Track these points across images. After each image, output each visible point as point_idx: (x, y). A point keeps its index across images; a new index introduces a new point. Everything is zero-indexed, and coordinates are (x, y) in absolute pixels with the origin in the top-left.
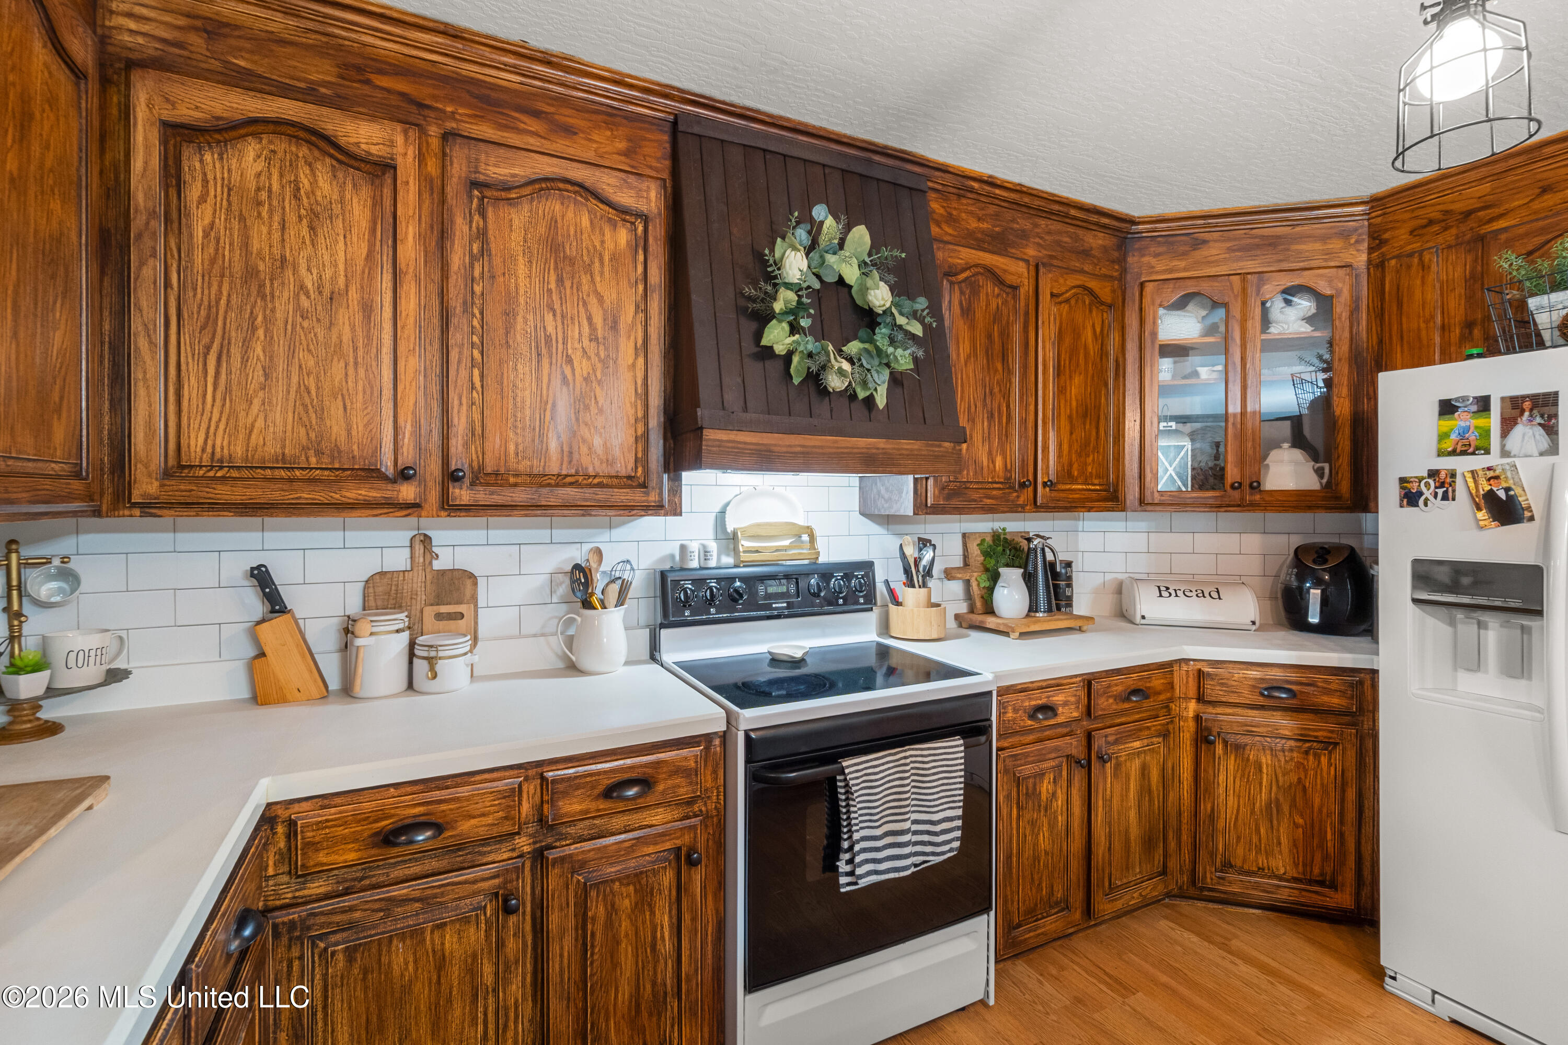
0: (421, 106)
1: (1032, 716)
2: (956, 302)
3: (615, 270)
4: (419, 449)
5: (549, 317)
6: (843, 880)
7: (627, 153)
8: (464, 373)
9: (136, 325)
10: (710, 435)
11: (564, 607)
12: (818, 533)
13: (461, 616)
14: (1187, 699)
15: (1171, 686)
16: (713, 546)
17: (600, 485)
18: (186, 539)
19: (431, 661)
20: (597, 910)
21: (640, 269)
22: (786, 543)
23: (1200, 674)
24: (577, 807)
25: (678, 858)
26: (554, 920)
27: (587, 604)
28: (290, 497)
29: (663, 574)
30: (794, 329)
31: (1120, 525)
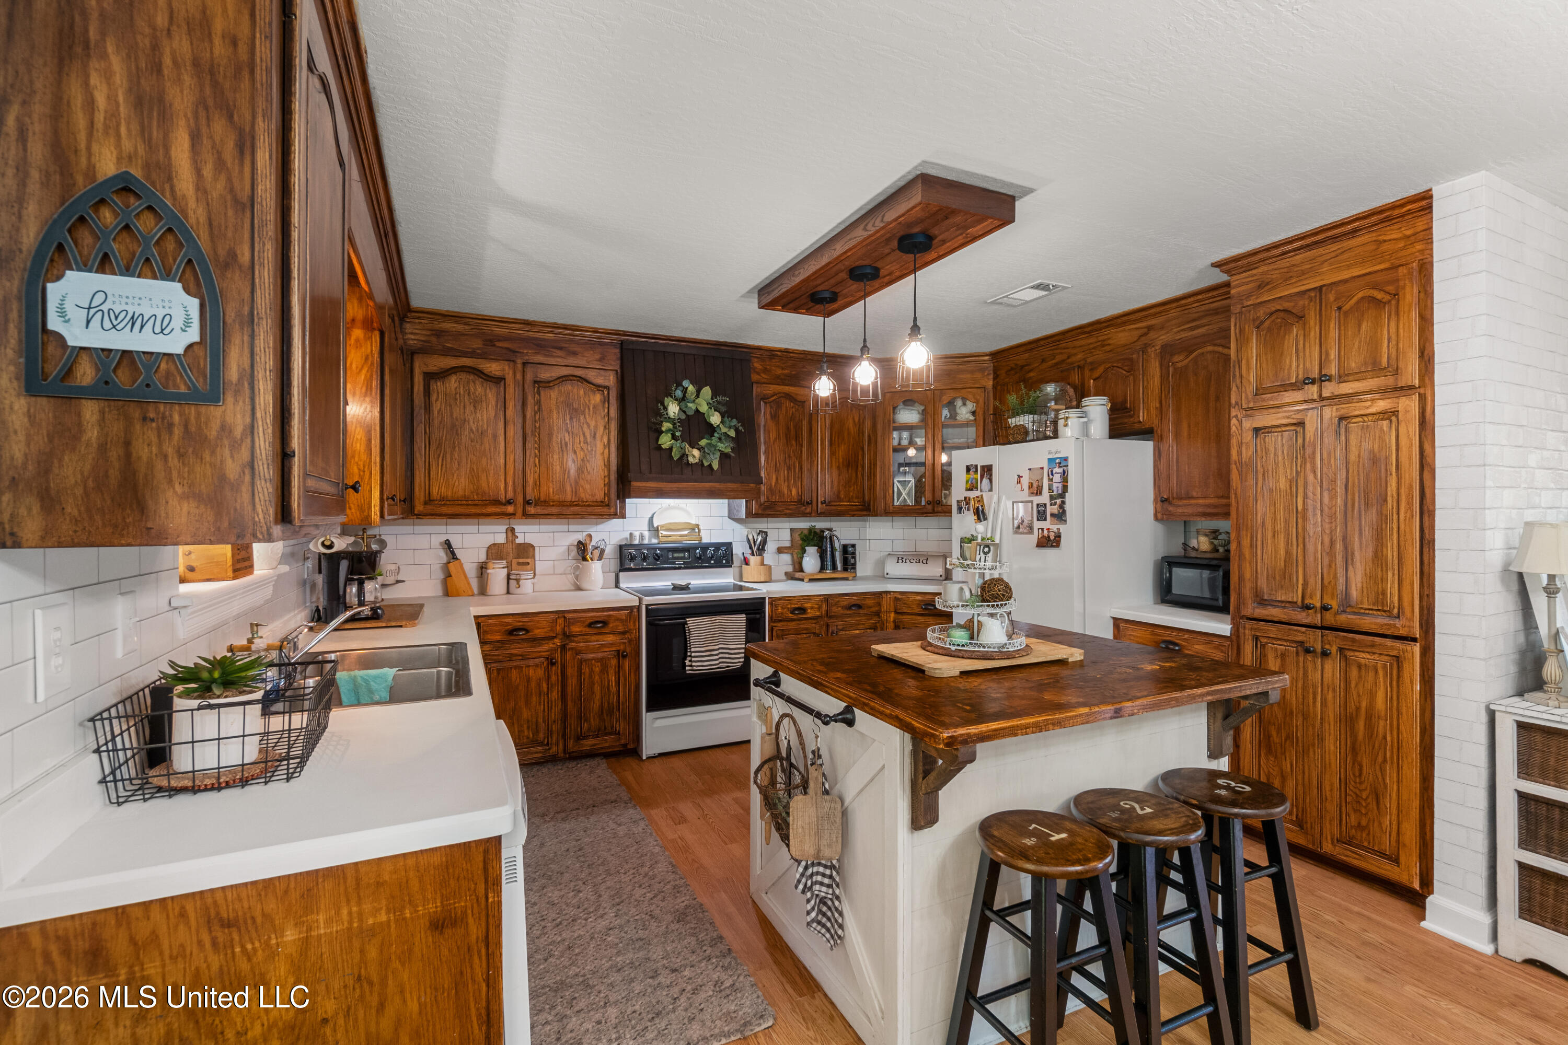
0: (514, 352)
1: (792, 613)
2: (768, 413)
3: (595, 412)
4: (515, 492)
5: (567, 435)
6: (687, 668)
7: (601, 360)
8: (532, 460)
9: (416, 448)
10: (635, 484)
11: (574, 562)
12: (701, 527)
13: (528, 564)
14: (890, 612)
15: (879, 604)
16: (646, 534)
17: (589, 505)
18: (419, 529)
19: (518, 581)
20: (586, 670)
21: (606, 410)
22: (686, 532)
23: (896, 599)
24: (578, 629)
25: (618, 654)
26: (569, 671)
27: (585, 559)
28: (467, 511)
29: (621, 547)
30: (674, 437)
31: (889, 524)
